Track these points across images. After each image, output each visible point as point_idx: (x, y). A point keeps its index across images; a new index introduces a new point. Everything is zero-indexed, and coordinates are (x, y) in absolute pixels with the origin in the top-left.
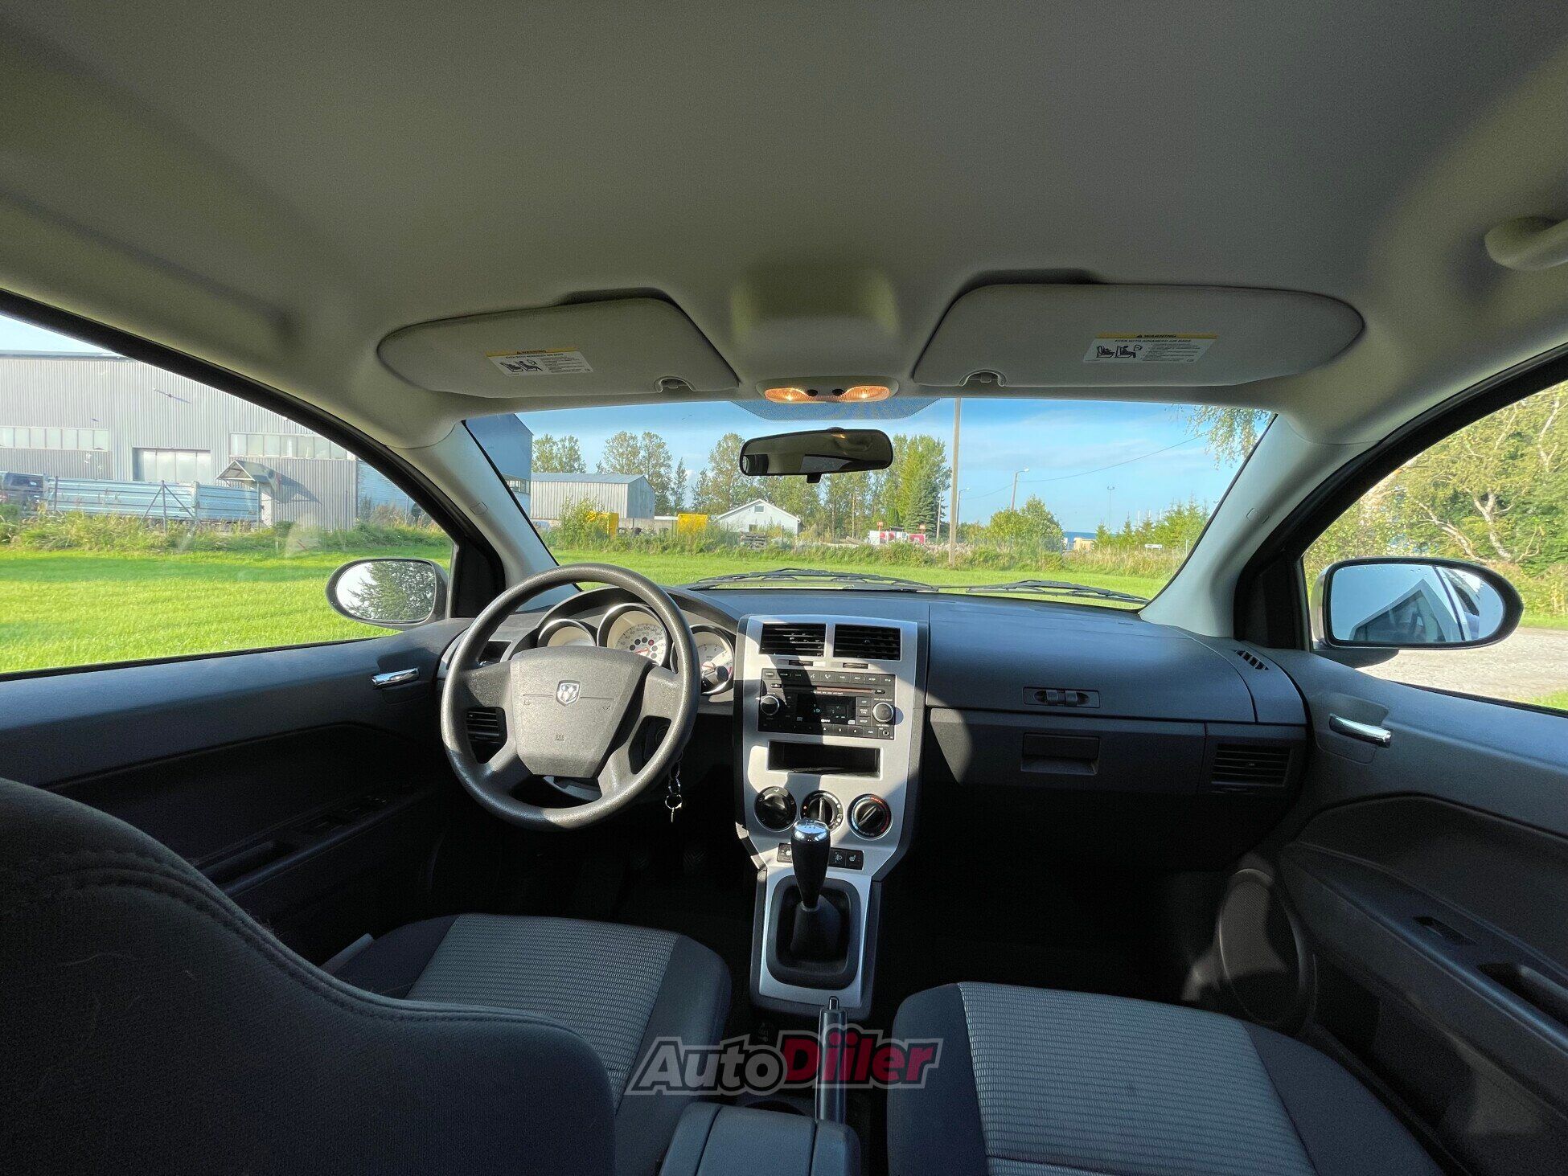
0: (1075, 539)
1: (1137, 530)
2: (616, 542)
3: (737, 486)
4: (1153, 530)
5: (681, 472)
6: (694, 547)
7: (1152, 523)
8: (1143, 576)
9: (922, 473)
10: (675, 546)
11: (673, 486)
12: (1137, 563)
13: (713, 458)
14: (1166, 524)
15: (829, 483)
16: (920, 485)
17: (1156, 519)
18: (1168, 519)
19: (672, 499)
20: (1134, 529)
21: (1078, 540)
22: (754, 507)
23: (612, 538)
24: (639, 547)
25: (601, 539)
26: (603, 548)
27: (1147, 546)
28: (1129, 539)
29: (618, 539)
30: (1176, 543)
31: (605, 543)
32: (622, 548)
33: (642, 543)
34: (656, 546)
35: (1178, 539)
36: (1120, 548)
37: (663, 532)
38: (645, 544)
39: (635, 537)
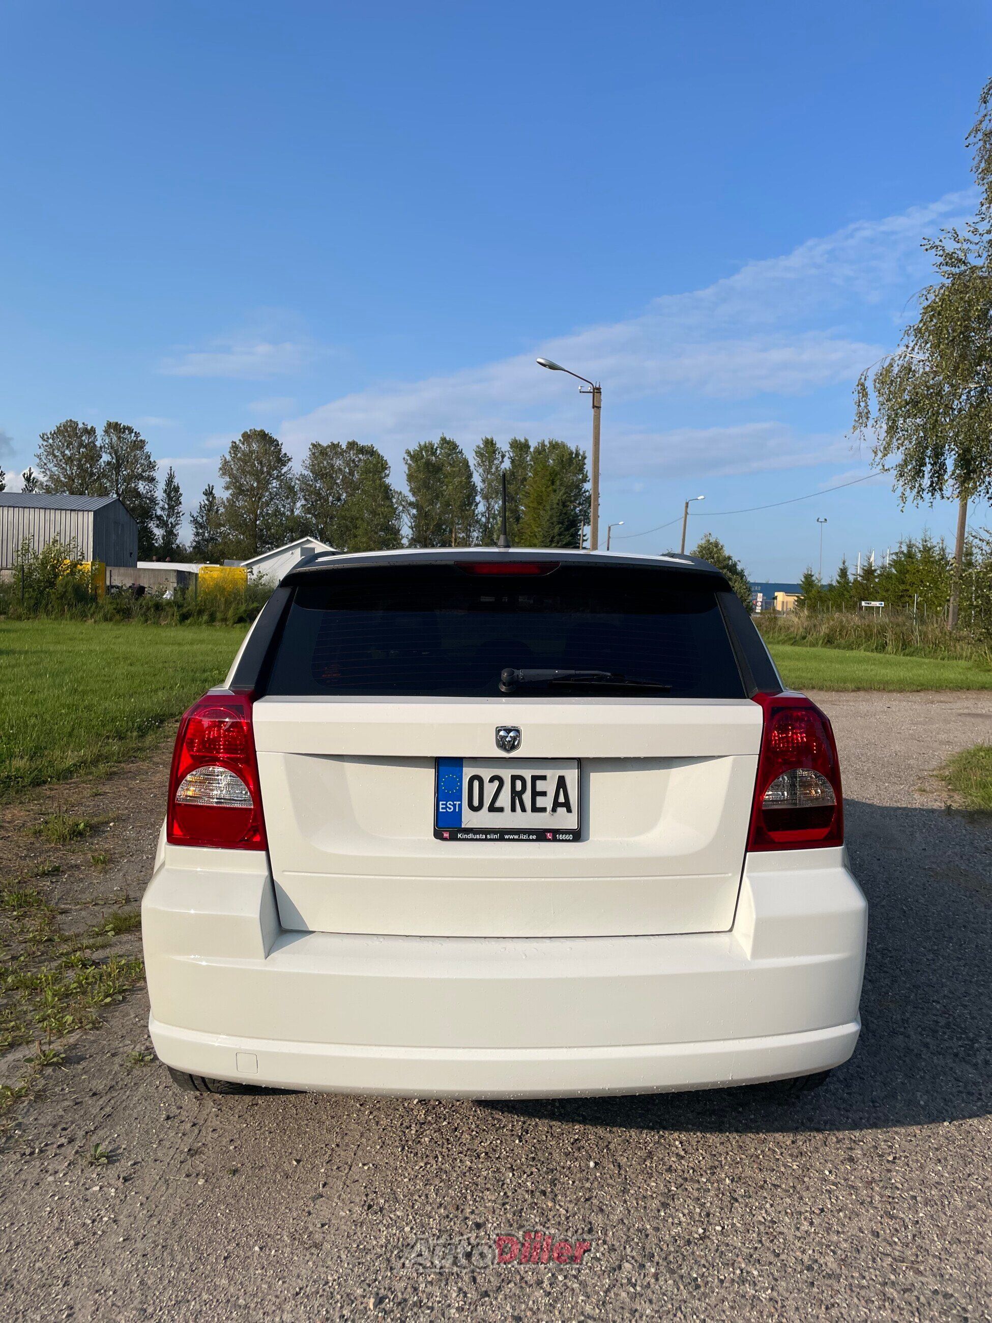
0: (776, 594)
1: (856, 580)
2: (109, 608)
3: (268, 514)
4: (877, 580)
5: (173, 492)
6: (230, 613)
7: (875, 570)
8: (838, 647)
9: (555, 498)
10: (200, 612)
11: (159, 512)
12: (833, 630)
13: (225, 469)
14: (894, 571)
15: (414, 511)
16: (551, 517)
17: (880, 565)
18: (895, 563)
19: (159, 532)
20: (851, 578)
21: (780, 596)
22: (299, 550)
23: (100, 601)
24: (145, 614)
25: (83, 603)
26: (86, 616)
27: (863, 603)
28: (845, 593)
29: (111, 603)
30: (907, 599)
31: (89, 609)
32: (118, 617)
33: (148, 609)
34: (170, 614)
35: (908, 593)
36: (832, 607)
37: (179, 593)
38: (152, 610)
39: (137, 599)
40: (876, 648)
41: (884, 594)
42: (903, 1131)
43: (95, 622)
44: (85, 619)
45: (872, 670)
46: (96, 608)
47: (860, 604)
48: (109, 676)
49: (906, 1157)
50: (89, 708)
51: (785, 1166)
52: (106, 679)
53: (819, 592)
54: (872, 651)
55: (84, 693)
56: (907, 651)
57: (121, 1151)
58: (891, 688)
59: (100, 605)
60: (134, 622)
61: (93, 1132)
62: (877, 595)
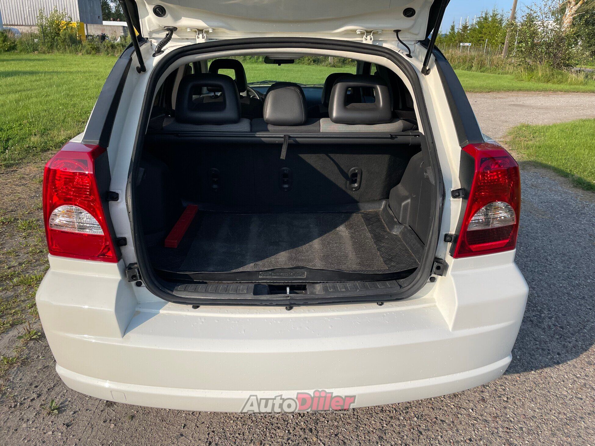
1: (458, 32)
2: (88, 47)
4: (468, 32)
14: (477, 27)
20: (456, 31)
23: (83, 43)
24: (107, 50)
25: (75, 44)
26: (77, 51)
27: (461, 44)
28: (453, 38)
29: (89, 45)
30: (482, 42)
31: (79, 47)
32: (93, 52)
33: (108, 48)
34: (119, 50)
35: (483, 39)
36: (446, 46)
37: (123, 39)
38: (110, 49)
39: (101, 42)
40: (467, 68)
41: (471, 39)
42: (510, 378)
43: (82, 54)
44: (77, 53)
45: (467, 81)
46: (82, 47)
47: (460, 44)
48: (86, 86)
49: (514, 397)
50: (74, 106)
51: (447, 406)
52: (85, 88)
53: (440, 38)
54: (465, 70)
55: (73, 96)
56: (482, 70)
57: (67, 403)
58: (476, 91)
59: (83, 45)
60: (102, 54)
61: (52, 388)
62: (467, 39)
